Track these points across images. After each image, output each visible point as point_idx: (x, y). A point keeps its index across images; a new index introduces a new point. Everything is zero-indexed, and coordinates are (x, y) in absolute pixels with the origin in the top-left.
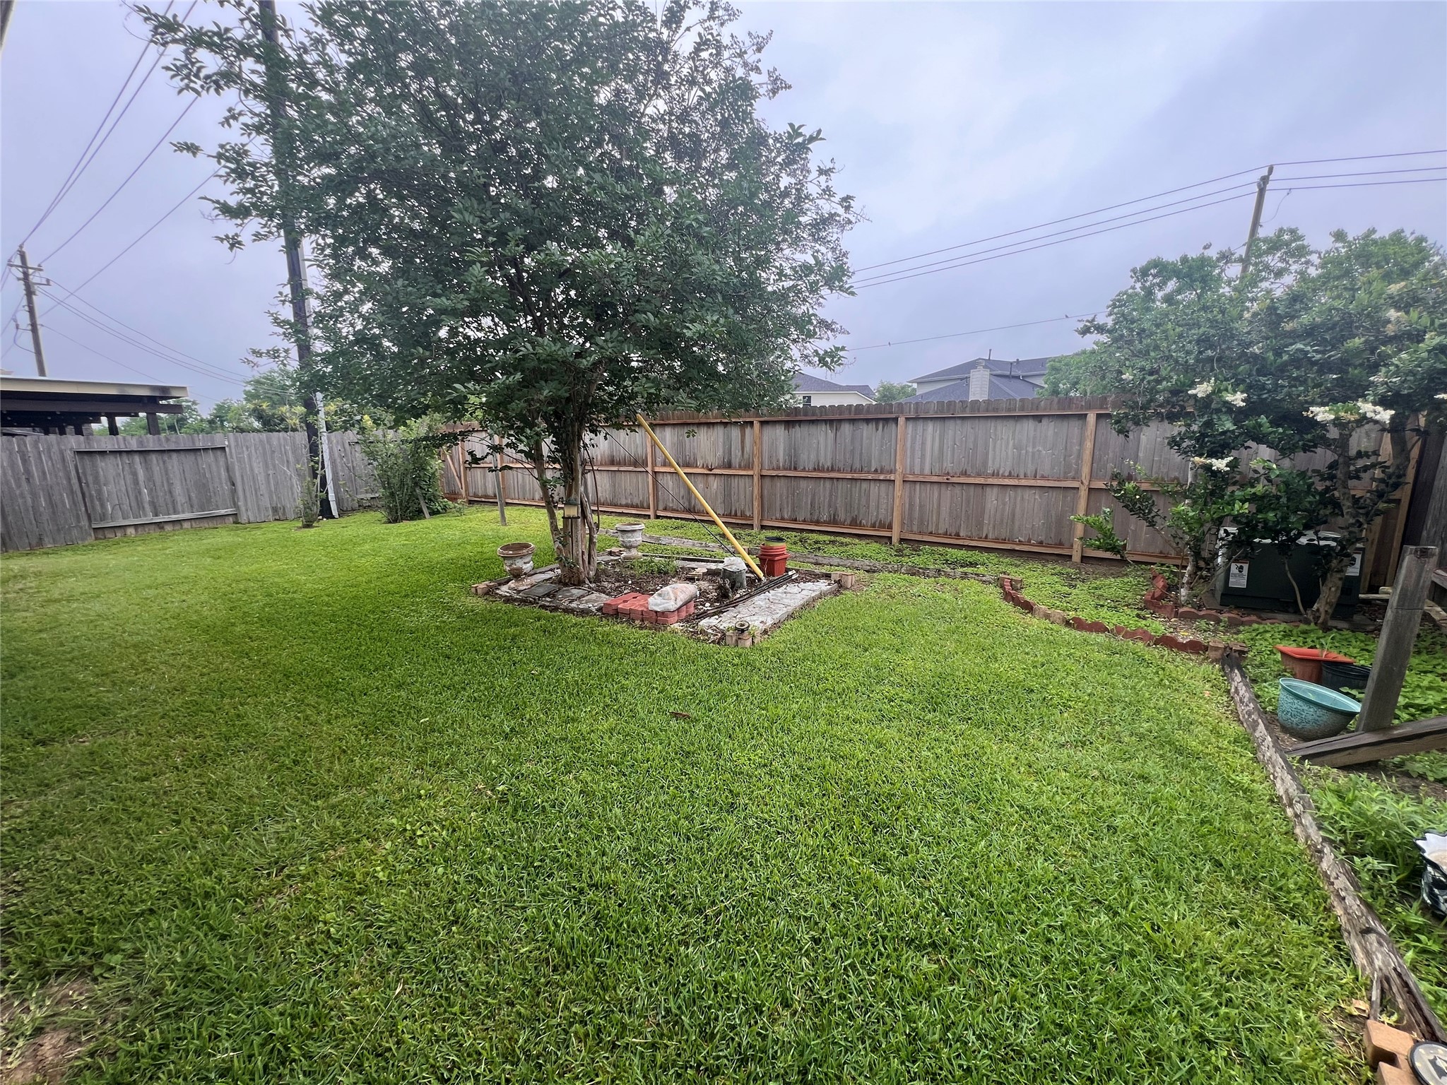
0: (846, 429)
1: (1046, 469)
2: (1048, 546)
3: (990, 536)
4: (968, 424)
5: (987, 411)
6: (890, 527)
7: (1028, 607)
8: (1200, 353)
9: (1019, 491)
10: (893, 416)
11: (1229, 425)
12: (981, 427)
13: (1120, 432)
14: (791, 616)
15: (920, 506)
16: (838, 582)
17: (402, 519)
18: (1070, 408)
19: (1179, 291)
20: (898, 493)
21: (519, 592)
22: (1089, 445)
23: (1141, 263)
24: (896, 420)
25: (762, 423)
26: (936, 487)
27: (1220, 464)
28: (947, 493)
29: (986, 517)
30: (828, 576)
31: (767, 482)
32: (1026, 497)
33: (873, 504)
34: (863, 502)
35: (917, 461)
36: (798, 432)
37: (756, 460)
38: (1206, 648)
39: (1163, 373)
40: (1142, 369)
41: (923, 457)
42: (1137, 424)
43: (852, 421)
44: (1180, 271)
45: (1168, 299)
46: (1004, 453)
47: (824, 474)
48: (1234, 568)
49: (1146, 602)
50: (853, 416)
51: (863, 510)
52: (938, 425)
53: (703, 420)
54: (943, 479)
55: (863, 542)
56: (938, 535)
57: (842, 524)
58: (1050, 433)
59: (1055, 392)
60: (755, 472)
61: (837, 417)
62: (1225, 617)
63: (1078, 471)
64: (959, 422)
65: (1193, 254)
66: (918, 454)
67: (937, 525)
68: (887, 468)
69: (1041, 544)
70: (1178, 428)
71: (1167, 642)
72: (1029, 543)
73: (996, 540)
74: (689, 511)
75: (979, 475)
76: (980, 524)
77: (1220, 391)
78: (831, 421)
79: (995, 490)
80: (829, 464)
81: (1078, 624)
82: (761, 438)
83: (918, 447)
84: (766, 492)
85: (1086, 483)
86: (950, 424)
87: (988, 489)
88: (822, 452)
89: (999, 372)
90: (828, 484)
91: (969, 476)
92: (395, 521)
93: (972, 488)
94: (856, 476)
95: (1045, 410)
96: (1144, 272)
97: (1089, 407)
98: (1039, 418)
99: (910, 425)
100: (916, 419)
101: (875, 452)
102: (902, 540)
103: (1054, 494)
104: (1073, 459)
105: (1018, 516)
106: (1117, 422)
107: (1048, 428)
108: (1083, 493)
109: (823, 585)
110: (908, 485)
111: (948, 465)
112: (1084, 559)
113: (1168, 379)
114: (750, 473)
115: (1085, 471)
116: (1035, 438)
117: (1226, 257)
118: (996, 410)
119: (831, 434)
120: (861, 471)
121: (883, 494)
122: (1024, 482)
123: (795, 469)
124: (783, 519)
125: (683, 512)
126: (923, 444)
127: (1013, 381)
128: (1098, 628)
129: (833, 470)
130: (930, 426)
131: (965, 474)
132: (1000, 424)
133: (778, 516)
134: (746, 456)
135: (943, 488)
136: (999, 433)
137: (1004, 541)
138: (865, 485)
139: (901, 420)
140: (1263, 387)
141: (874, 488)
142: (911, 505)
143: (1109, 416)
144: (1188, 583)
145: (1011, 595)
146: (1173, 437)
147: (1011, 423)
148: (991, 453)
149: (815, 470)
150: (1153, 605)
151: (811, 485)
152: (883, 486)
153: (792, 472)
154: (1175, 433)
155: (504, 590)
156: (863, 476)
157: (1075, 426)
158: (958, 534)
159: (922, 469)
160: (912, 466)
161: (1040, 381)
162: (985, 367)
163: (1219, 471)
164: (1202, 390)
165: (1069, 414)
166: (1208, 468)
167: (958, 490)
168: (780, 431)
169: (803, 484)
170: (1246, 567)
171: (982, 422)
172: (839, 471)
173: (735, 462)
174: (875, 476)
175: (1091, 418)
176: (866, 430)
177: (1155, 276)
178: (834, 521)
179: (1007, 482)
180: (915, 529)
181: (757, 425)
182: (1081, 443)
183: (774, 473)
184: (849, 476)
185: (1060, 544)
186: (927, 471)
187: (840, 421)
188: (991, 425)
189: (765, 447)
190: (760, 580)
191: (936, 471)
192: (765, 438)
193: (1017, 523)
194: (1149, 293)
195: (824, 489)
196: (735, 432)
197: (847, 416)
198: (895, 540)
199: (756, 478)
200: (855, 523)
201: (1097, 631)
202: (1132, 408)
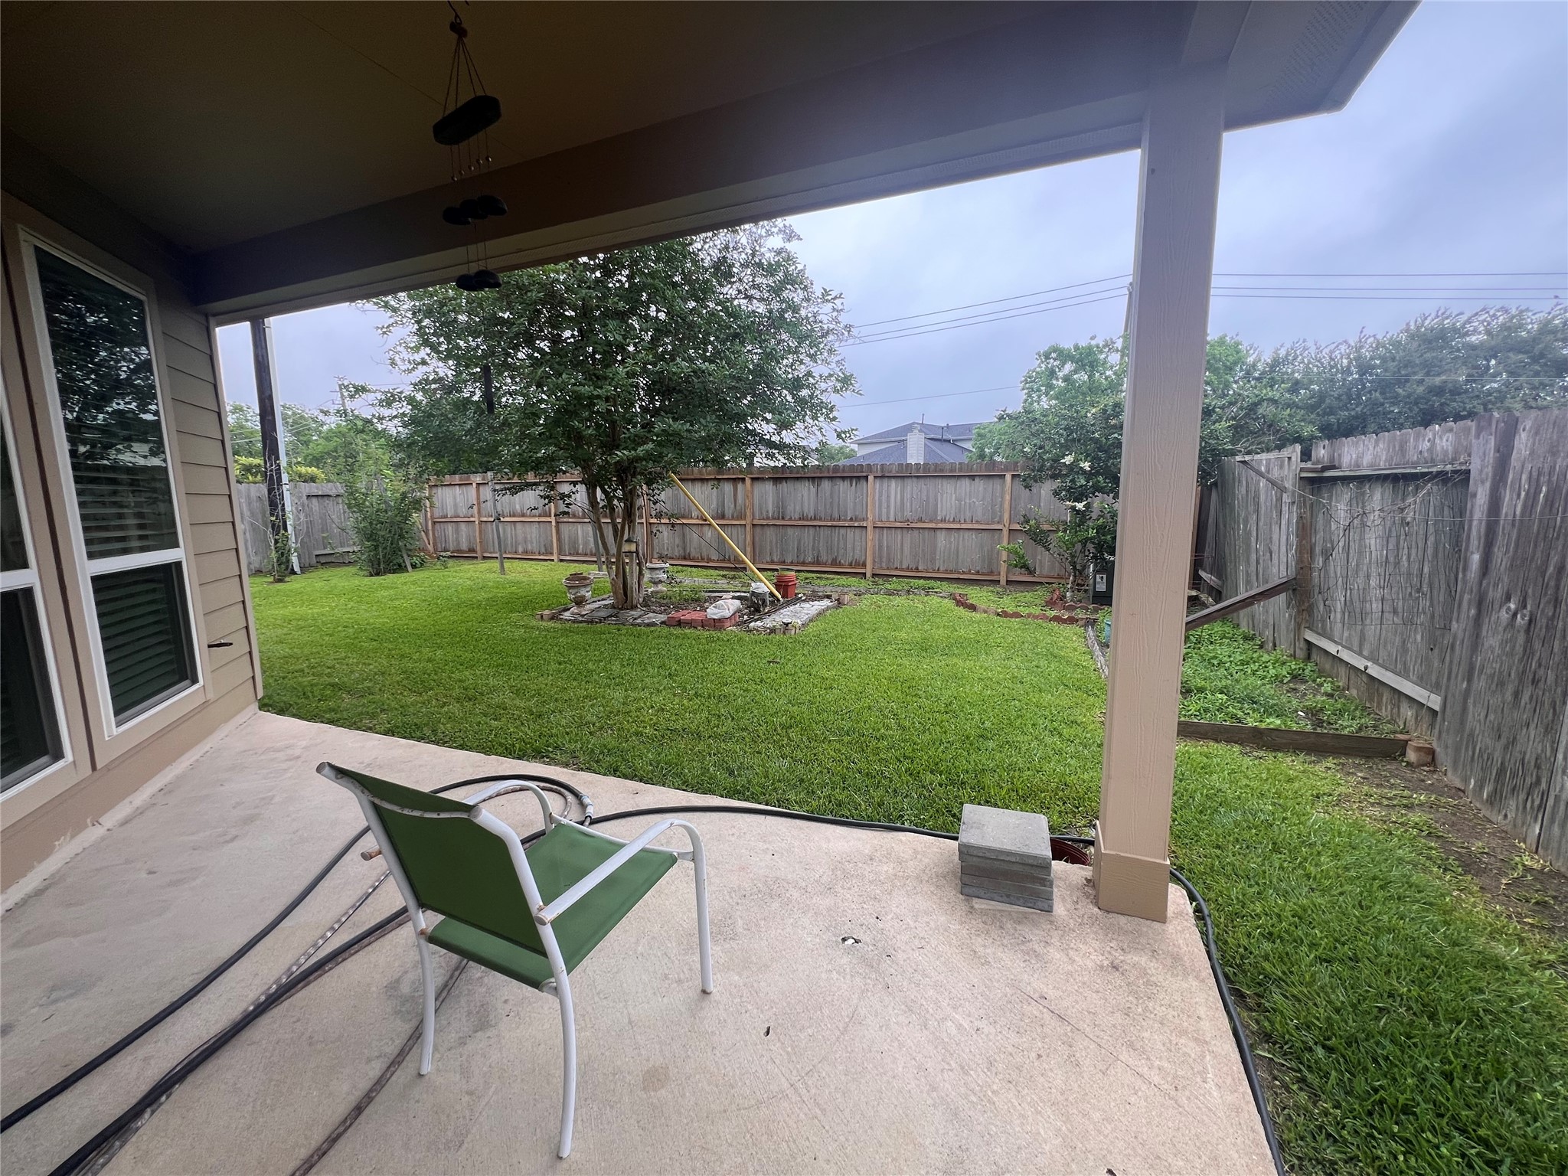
0: (826, 485)
1: (979, 516)
2: (983, 574)
3: (941, 569)
4: (922, 481)
5: (936, 472)
6: (864, 565)
7: (973, 608)
8: (1068, 436)
9: (961, 532)
10: (864, 474)
11: (1083, 482)
12: (931, 483)
13: (1026, 487)
14: (811, 620)
15: (887, 547)
16: (838, 600)
17: (385, 573)
18: (993, 471)
19: (1076, 372)
20: (870, 537)
21: (583, 616)
22: (1008, 497)
23: (1045, 348)
24: (866, 478)
25: (753, 479)
26: (899, 531)
27: (1080, 506)
28: (908, 536)
29: (938, 553)
30: (829, 597)
31: (758, 530)
32: (966, 537)
33: (849, 546)
34: (842, 545)
35: (884, 511)
36: (785, 487)
37: (748, 514)
38: (1077, 621)
39: (1047, 448)
40: (1035, 445)
41: (888, 507)
42: (1036, 481)
43: (831, 478)
44: (1074, 356)
45: (1066, 379)
46: (949, 503)
47: (808, 523)
48: (1098, 579)
49: (1046, 602)
50: (831, 475)
51: (842, 552)
52: (899, 481)
53: (699, 477)
54: (904, 525)
55: (844, 577)
56: (902, 570)
57: (825, 564)
58: (981, 489)
59: (982, 456)
60: (748, 521)
61: (818, 475)
62: (1091, 607)
63: (1001, 517)
64: (915, 480)
65: (1083, 343)
66: (885, 505)
67: (901, 562)
68: (860, 517)
69: (978, 572)
70: (1058, 483)
71: (1057, 619)
72: (969, 572)
73: (946, 572)
74: (685, 558)
75: (931, 521)
76: (933, 560)
77: (1078, 461)
78: (813, 478)
79: (944, 532)
80: (812, 514)
81: (1005, 614)
82: (752, 493)
83: (884, 498)
84: (757, 539)
85: (1007, 525)
86: (908, 481)
87: (938, 532)
88: (806, 504)
89: (932, 436)
90: (812, 530)
91: (924, 522)
92: (377, 574)
93: (926, 531)
94: (835, 523)
95: (977, 471)
96: (1047, 356)
97: (1007, 470)
98: (972, 477)
99: (878, 482)
100: (882, 477)
101: (850, 505)
102: (874, 575)
103: (985, 535)
104: (997, 508)
105: (961, 550)
106: (1024, 480)
107: (980, 485)
108: (1006, 533)
109: (826, 603)
110: (877, 530)
111: (908, 514)
112: (1008, 582)
113: (1050, 452)
114: (743, 522)
115: (1006, 516)
116: (970, 492)
117: (1109, 345)
118: (942, 471)
119: (813, 489)
120: (839, 520)
121: (857, 538)
122: (964, 526)
123: (783, 518)
124: (772, 562)
125: (678, 559)
126: (888, 497)
127: (946, 445)
128: (1017, 615)
129: (815, 519)
130: (893, 482)
131: (920, 520)
132: (945, 482)
133: (768, 559)
134: (738, 508)
135: (905, 531)
136: (945, 487)
137: (951, 572)
138: (842, 531)
139: (871, 478)
140: (1100, 459)
141: (850, 533)
142: (880, 547)
143: (1019, 476)
144: (1071, 588)
145: (961, 603)
146: (1055, 490)
147: (953, 481)
148: (939, 506)
149: (800, 519)
150: (1050, 604)
151: (797, 531)
152: (857, 531)
153: (780, 521)
154: (1055, 487)
155: (567, 615)
156: (841, 523)
157: (997, 482)
158: (917, 569)
159: (888, 517)
160: (880, 515)
161: (968, 445)
162: (920, 431)
163: (1079, 510)
164: (1068, 460)
165: (993, 474)
166: (1073, 508)
167: (916, 532)
168: (769, 487)
169: (790, 531)
170: (1105, 576)
171: (932, 479)
172: (821, 519)
173: (728, 512)
174: (851, 524)
175: (1008, 477)
176: (843, 486)
177: (1055, 359)
178: (818, 563)
179: (952, 526)
180: (884, 565)
181: (748, 481)
182: (1002, 497)
183: (765, 522)
184: (829, 524)
185: (991, 573)
186: (892, 519)
187: (821, 478)
188: (939, 481)
189: (756, 502)
190: (778, 600)
191: (899, 518)
192: (756, 492)
193: (960, 558)
194: (1052, 373)
195: (808, 536)
196: (728, 488)
197: (826, 474)
198: (868, 575)
199: (748, 528)
200: (835, 562)
201: (1017, 617)
202: (1033, 471)
